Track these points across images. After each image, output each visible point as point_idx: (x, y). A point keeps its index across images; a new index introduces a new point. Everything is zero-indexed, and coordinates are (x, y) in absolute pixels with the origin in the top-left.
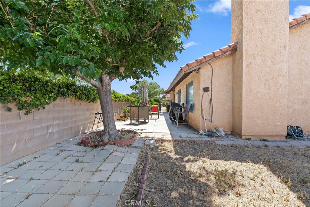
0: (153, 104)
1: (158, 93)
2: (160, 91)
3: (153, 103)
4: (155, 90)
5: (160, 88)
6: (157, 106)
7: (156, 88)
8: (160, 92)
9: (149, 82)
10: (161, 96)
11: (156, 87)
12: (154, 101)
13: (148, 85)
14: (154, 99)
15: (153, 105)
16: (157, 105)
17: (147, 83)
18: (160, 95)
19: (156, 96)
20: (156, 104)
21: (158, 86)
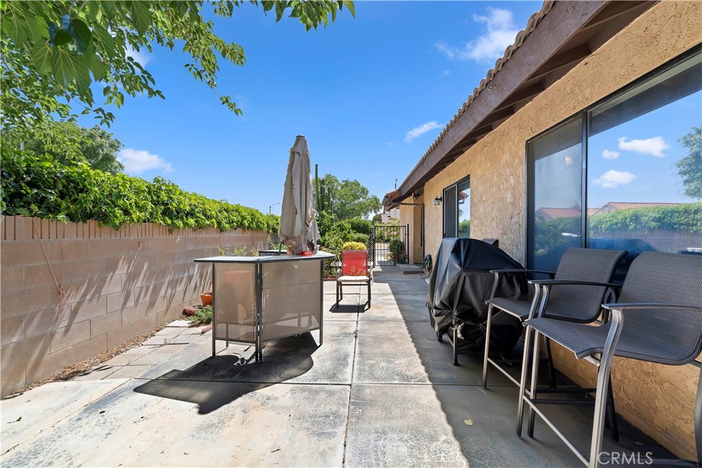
0: (348, 240)
1: (364, 209)
2: (368, 202)
3: (349, 236)
4: (356, 202)
5: (369, 195)
6: (361, 245)
7: (357, 196)
8: (369, 205)
9: (340, 181)
10: (371, 216)
11: (358, 194)
12: (353, 228)
13: (339, 188)
14: (352, 224)
15: (347, 244)
16: (363, 241)
17: (335, 184)
18: (369, 213)
19: (359, 215)
20: (358, 240)
21: (364, 191)
